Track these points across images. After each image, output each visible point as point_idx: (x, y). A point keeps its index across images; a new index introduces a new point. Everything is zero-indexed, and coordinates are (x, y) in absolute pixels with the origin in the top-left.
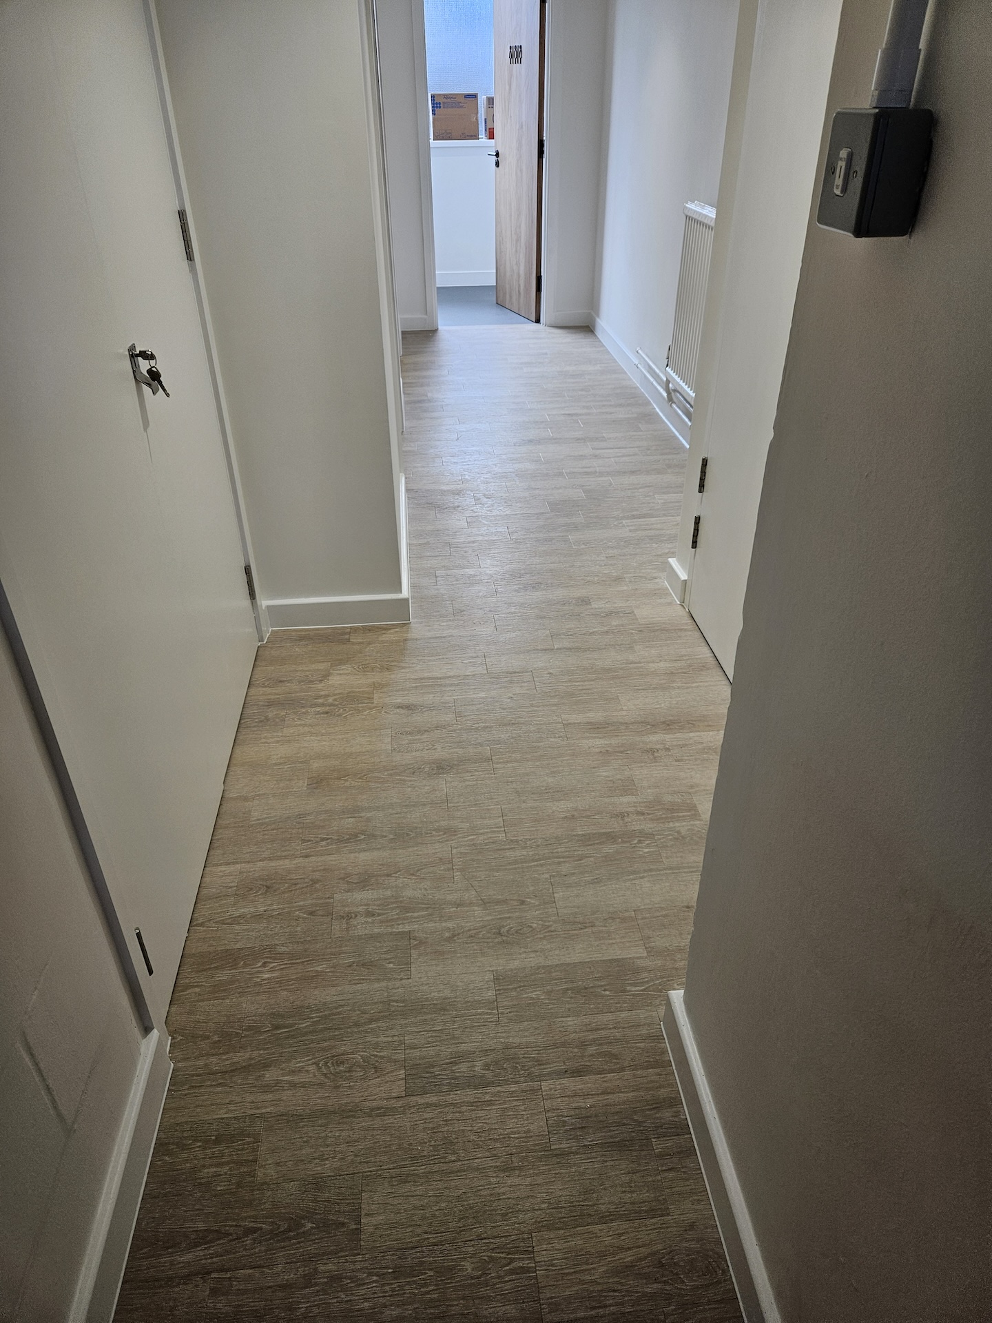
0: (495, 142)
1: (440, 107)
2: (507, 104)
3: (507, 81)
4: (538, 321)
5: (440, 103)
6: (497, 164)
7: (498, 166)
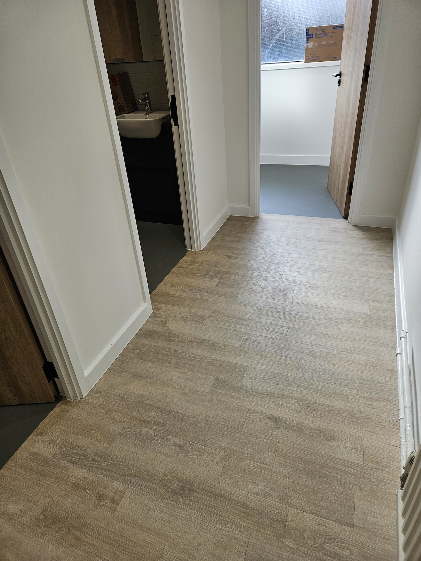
0: (341, 62)
1: (312, 37)
2: (350, 33)
3: (352, 12)
4: (346, 217)
5: (313, 34)
6: (339, 83)
7: (339, 85)
